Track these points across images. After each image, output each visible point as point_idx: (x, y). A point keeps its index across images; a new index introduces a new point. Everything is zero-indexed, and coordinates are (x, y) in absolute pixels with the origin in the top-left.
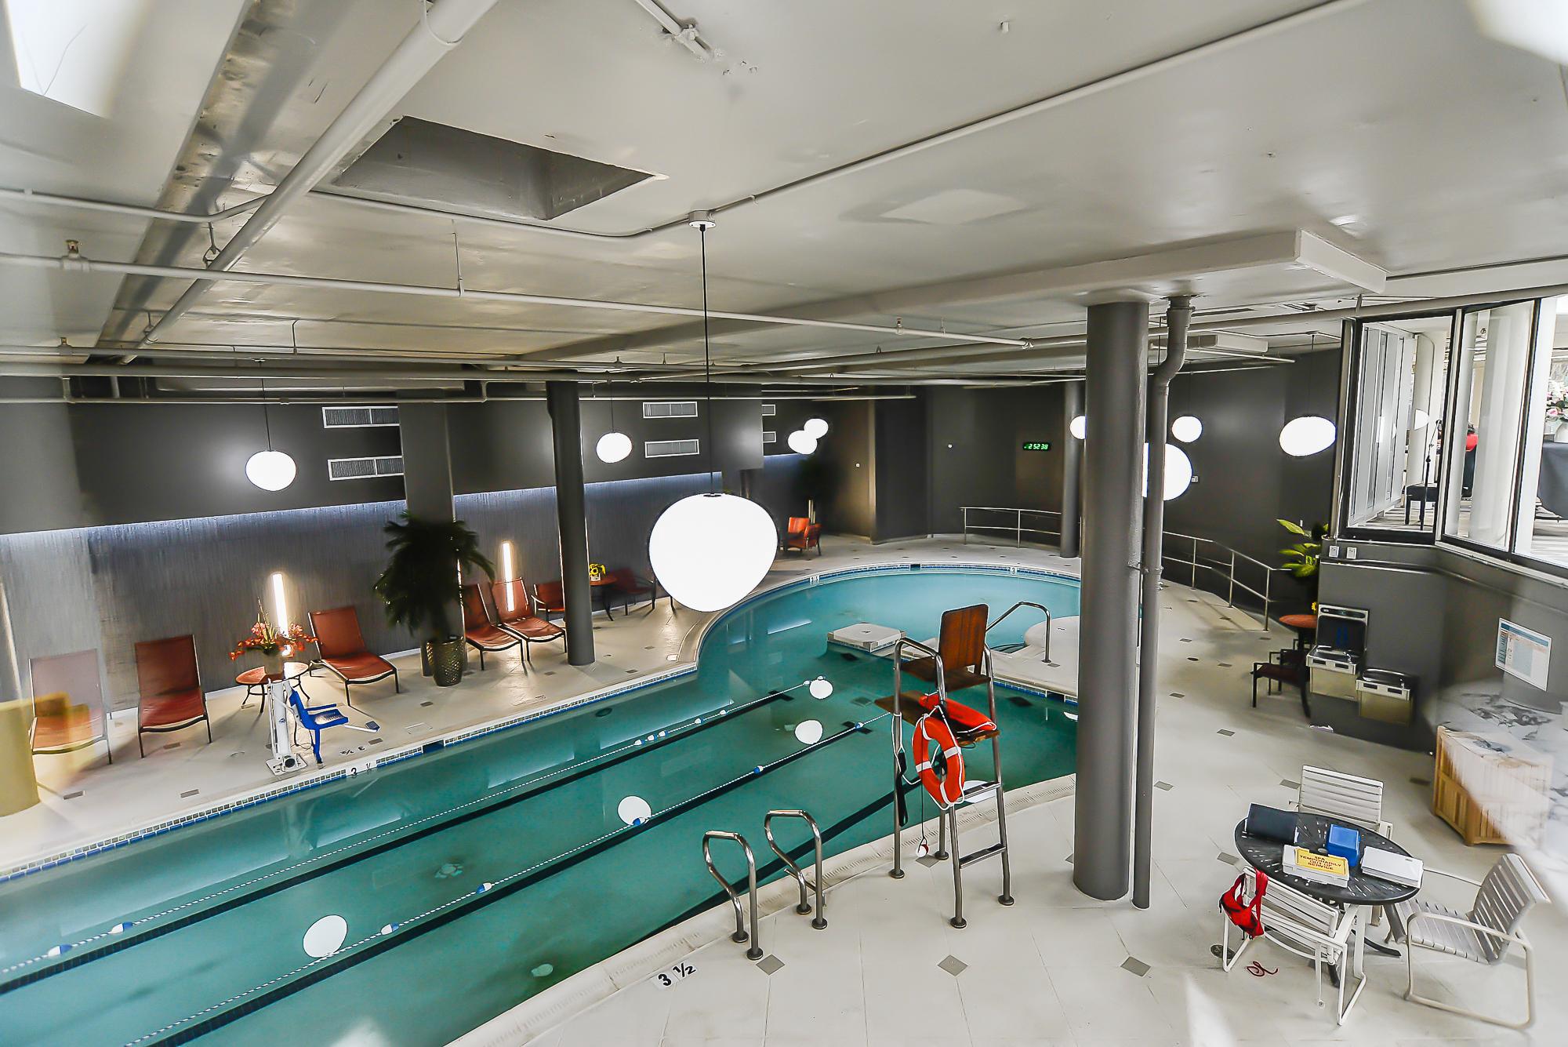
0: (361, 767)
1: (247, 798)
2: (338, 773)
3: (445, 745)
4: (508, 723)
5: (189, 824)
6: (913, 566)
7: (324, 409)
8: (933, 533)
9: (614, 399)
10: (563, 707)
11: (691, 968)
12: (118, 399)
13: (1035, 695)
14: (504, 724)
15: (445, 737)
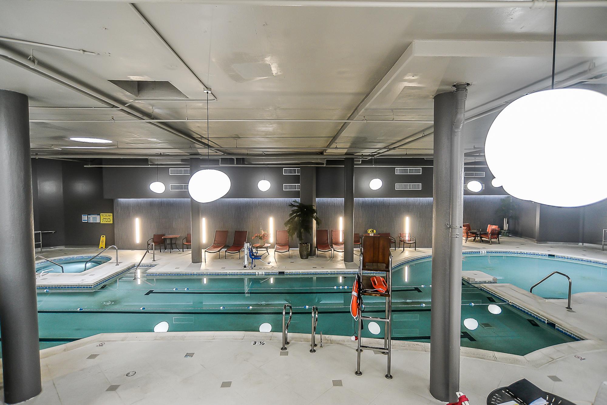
0: (260, 273)
1: (231, 272)
2: (254, 273)
3: (285, 273)
4: (306, 272)
5: (218, 275)
6: (550, 255)
7: (284, 169)
8: (583, 242)
9: (377, 166)
10: (326, 272)
11: (264, 344)
12: (235, 165)
13: (540, 320)
14: (305, 272)
15: (286, 271)
